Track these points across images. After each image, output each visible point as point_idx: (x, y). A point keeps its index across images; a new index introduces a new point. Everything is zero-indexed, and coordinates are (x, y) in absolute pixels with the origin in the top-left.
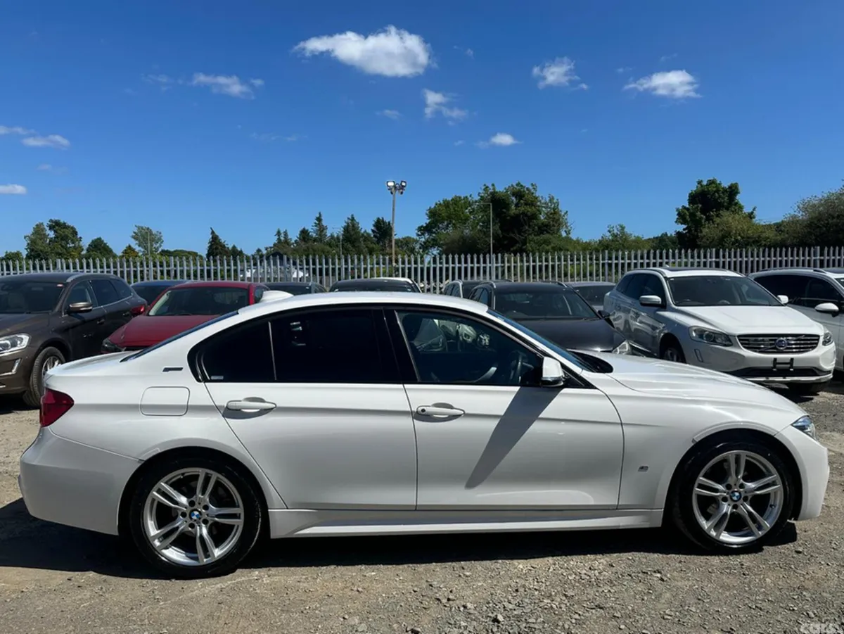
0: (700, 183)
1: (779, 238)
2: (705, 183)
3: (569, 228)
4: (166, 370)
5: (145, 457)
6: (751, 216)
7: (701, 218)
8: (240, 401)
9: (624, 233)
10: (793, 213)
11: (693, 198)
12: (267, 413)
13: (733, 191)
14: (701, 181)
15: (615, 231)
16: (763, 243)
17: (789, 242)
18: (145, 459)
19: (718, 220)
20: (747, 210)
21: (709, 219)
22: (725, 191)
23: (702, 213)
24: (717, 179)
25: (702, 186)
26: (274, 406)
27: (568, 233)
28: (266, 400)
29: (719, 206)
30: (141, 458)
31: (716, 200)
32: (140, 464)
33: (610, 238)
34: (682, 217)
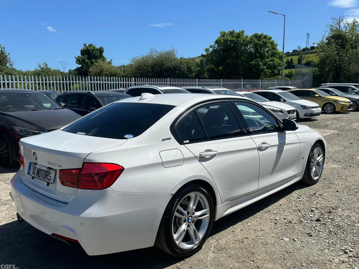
0: (85, 45)
1: (125, 74)
2: (87, 45)
3: (12, 63)
4: (163, 140)
5: (174, 192)
6: (110, 63)
7: (88, 62)
8: (203, 152)
9: (47, 67)
10: (129, 63)
11: (83, 52)
12: (214, 157)
13: (101, 51)
14: (86, 44)
15: (42, 66)
16: (118, 76)
17: (129, 76)
18: (174, 193)
19: (97, 64)
20: (108, 60)
21: (92, 63)
22: (98, 50)
23: (88, 60)
24: (93, 44)
25: (86, 47)
26: (217, 152)
27: (11, 65)
28: (213, 150)
29: (96, 58)
30: (172, 193)
31: (94, 55)
32: (172, 197)
33: (40, 69)
34: (78, 61)
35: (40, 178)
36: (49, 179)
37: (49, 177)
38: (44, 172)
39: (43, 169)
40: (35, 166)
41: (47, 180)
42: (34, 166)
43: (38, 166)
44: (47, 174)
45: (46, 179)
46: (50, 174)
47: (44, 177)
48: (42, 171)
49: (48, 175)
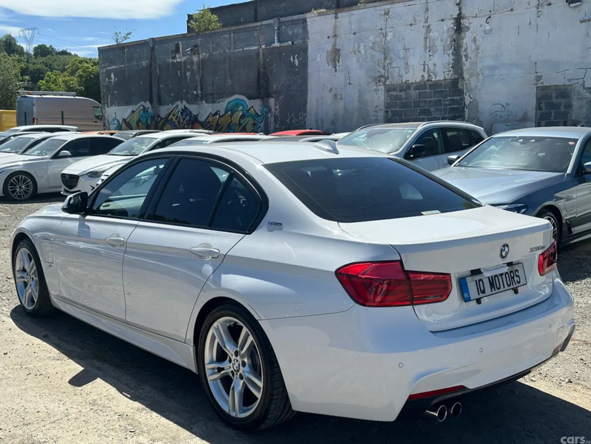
35: (502, 289)
36: (518, 281)
37: (516, 279)
38: (504, 276)
39: (501, 273)
40: (478, 277)
41: (516, 284)
42: (475, 279)
43: (487, 274)
44: (512, 276)
45: (513, 285)
46: (517, 272)
47: (509, 284)
48: (500, 277)
49: (514, 277)
